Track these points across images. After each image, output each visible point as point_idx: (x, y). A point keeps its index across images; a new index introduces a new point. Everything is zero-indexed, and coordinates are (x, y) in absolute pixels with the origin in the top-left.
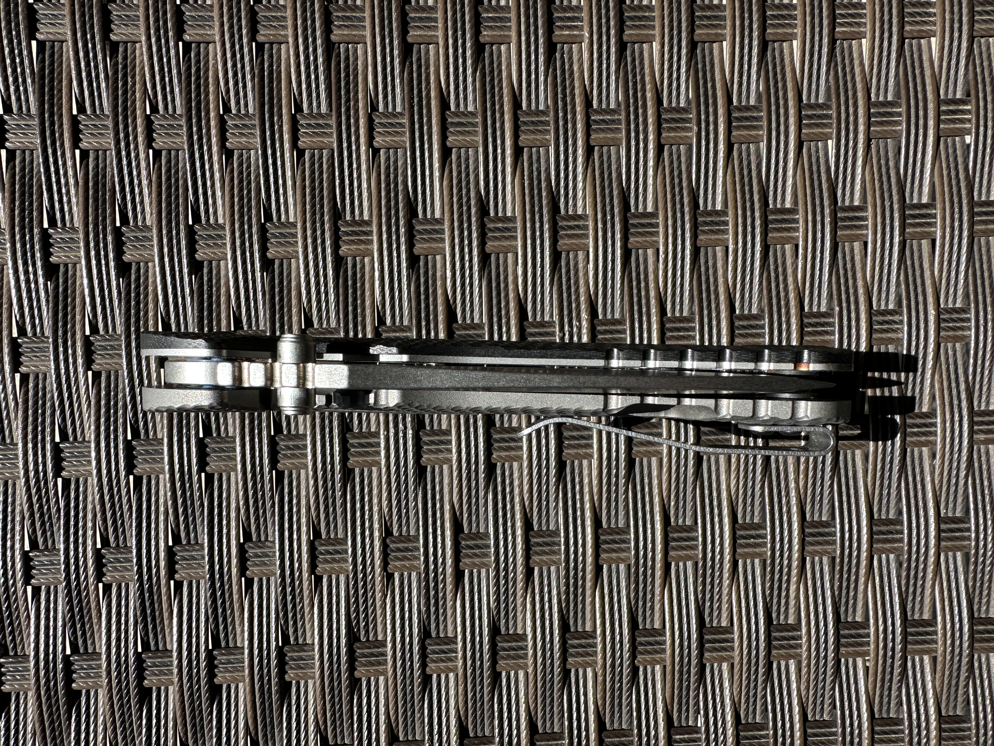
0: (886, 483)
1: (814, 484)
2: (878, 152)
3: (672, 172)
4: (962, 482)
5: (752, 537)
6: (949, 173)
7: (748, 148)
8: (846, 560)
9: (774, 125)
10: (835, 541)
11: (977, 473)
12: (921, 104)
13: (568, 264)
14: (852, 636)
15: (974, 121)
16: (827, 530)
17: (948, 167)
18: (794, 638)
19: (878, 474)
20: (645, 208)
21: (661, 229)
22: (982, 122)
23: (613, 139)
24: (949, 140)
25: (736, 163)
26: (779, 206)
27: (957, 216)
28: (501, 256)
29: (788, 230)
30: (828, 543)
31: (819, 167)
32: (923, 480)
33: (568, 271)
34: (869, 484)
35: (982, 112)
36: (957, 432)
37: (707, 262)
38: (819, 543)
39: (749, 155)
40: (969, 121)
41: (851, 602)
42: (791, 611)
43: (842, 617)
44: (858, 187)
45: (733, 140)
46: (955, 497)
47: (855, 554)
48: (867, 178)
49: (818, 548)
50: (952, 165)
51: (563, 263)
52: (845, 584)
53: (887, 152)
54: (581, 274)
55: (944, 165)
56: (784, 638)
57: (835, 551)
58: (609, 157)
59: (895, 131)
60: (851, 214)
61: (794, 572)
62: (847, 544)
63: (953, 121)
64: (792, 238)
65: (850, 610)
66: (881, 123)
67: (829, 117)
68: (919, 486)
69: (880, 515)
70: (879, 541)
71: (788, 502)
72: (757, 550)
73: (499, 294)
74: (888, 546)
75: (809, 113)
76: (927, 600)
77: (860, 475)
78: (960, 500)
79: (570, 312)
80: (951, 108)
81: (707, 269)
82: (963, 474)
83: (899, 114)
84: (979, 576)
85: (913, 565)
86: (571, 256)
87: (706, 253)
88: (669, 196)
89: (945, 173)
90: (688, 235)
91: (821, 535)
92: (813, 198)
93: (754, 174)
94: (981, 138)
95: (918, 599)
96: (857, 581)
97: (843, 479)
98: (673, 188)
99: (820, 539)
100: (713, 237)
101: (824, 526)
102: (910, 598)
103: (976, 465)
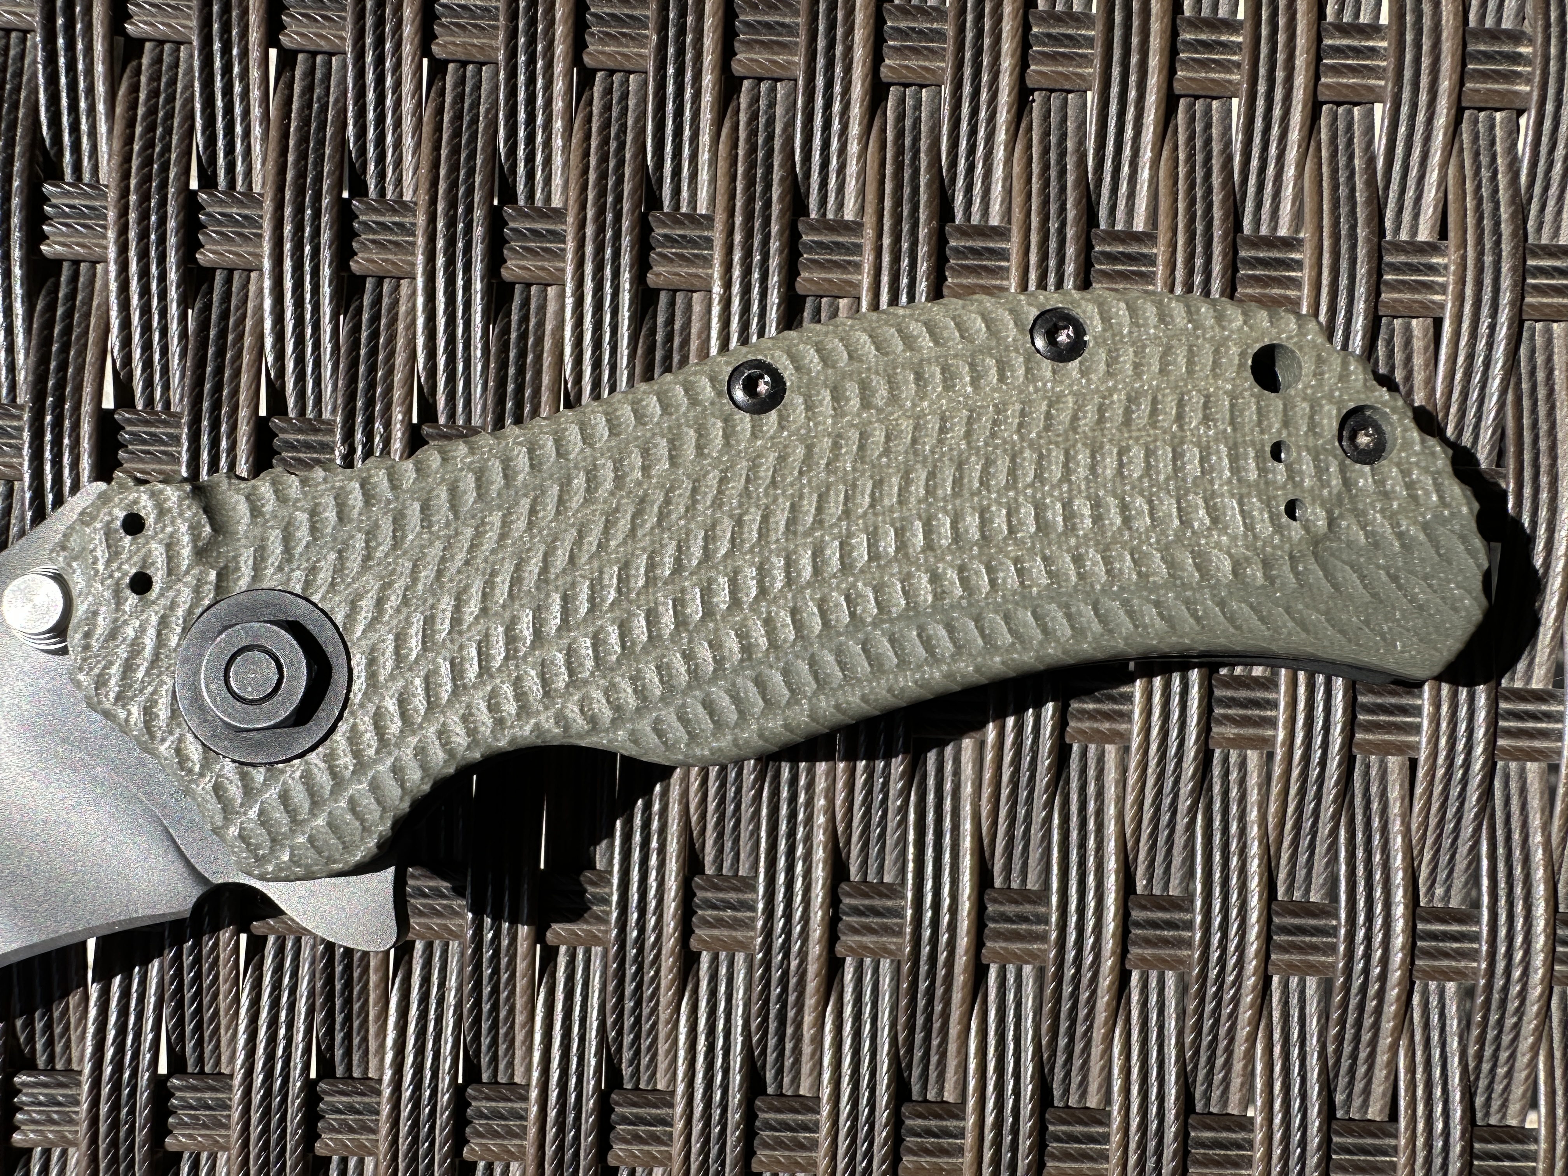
0: (1021, 812)
1: (867, 803)
2: (1046, 116)
3: (606, 126)
4: (1182, 822)
5: (729, 905)
6: (1192, 171)
7: (773, 90)
8: (924, 968)
9: (821, 44)
10: (902, 926)
11: (1217, 805)
12: (1136, 23)
13: (377, 301)
14: (929, 1133)
15: (1246, 67)
16: (890, 903)
17: (1191, 158)
18: (805, 1128)
19: (1005, 792)
20: (548, 198)
21: (570, 246)
22: (1262, 71)
23: (481, 48)
24: (1199, 105)
25: (743, 118)
26: (830, 216)
27: (1199, 262)
28: (236, 275)
29: (842, 266)
30: (888, 930)
31: (916, 140)
32: (1100, 812)
33: (375, 318)
34: (984, 813)
35: (1264, 50)
36: (1175, 715)
37: (670, 321)
38: (869, 930)
39: (772, 105)
40: (1238, 65)
41: (934, 1059)
42: (806, 1067)
43: (916, 1089)
44: (997, 189)
45: (737, 69)
46: (1169, 852)
47: (942, 957)
48: (1016, 169)
49: (868, 940)
50: (1199, 158)
51: (367, 301)
52: (920, 1020)
53: (1064, 119)
54: (401, 326)
55: (1182, 156)
56: (786, 1127)
57: (900, 949)
58: (478, 87)
59: (1080, 76)
60: (979, 244)
61: (812, 985)
62: (927, 933)
63: (1204, 64)
64: (849, 283)
65: (933, 1075)
66: (1053, 57)
67: (940, 35)
68: (1091, 825)
69: (1007, 878)
70: (999, 935)
71: (808, 838)
72: (739, 935)
73: (221, 353)
74: (1016, 947)
75: (903, 25)
76: (1096, 1066)
77: (967, 789)
78: (1177, 859)
79: (370, 403)
80: (1203, 37)
81: (669, 338)
82: (1184, 804)
83: (1089, 42)
84: (1208, 1024)
85: (1067, 989)
86: (386, 287)
87: (672, 304)
88: (592, 176)
89: (1182, 171)
90: (626, 259)
91: (875, 912)
92: (898, 203)
93: (777, 143)
94: (1260, 103)
95: (1077, 1063)
96: (946, 1016)
97: (931, 797)
98: (604, 159)
99: (873, 921)
100: (683, 271)
101: (882, 895)
102: (1061, 1059)
103: (1217, 788)
